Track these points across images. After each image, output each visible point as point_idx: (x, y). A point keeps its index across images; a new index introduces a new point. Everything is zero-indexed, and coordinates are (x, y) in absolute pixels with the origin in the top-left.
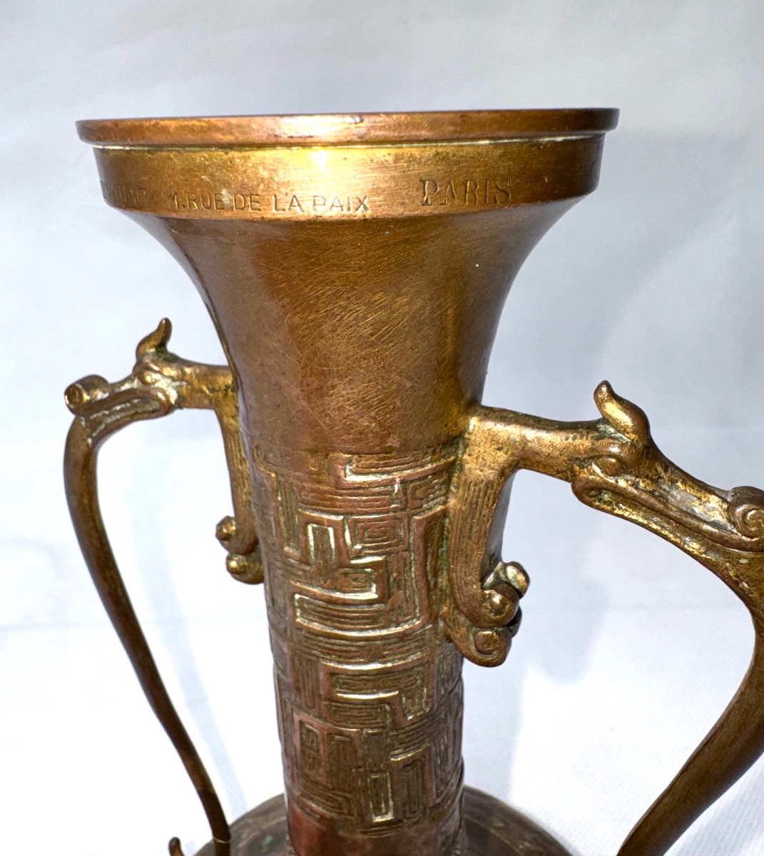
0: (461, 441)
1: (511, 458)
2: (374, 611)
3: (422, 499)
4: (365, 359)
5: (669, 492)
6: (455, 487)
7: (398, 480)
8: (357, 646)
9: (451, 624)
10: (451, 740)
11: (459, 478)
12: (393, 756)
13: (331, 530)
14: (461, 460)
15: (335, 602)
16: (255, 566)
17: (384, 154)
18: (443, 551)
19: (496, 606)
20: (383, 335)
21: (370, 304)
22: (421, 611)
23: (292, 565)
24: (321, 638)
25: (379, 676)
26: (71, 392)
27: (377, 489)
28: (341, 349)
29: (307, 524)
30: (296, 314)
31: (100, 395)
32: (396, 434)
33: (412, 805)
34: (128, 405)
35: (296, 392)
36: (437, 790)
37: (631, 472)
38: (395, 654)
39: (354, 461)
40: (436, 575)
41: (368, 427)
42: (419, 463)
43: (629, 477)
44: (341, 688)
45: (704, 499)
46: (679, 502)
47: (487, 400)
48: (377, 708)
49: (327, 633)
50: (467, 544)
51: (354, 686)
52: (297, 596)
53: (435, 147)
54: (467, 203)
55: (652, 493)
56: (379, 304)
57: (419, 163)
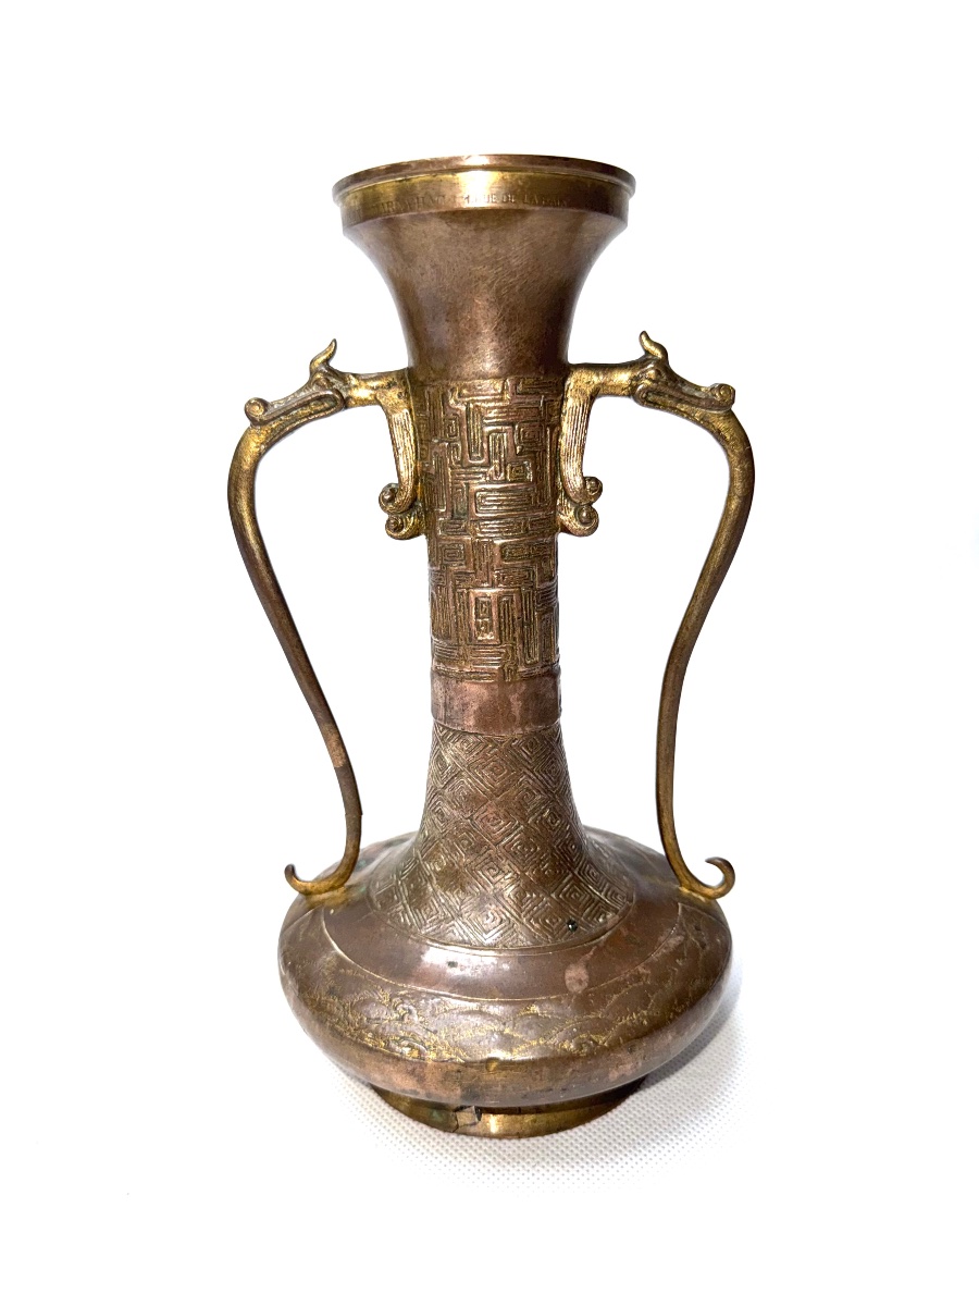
6: (564, 414)
8: (518, 523)
11: (566, 407)
23: (474, 472)
24: (494, 522)
39: (521, 382)
44: (508, 557)
49: (499, 516)
51: (516, 553)
52: (478, 494)
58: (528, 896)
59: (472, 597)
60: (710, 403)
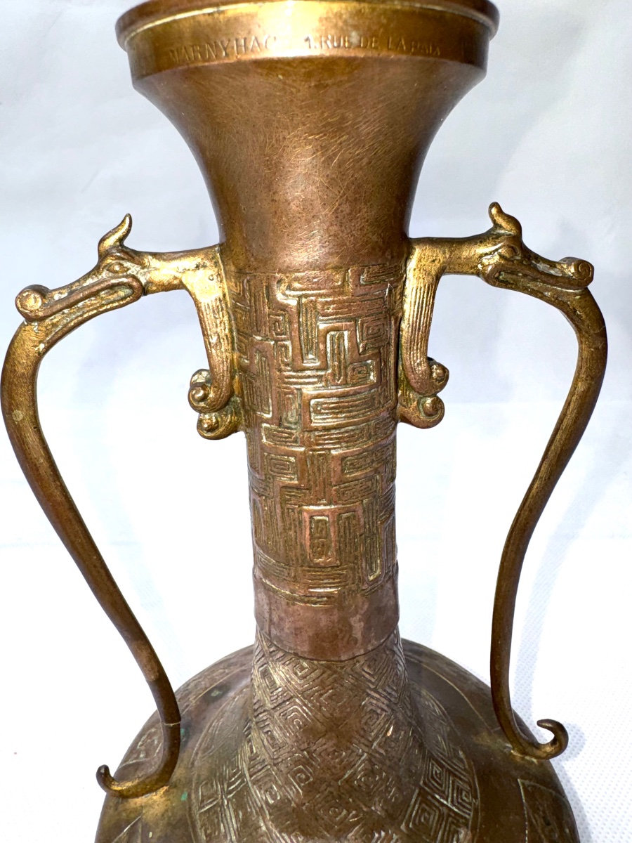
1: (442, 265)
5: (536, 265)
9: (405, 403)
13: (346, 333)
15: (347, 394)
19: (440, 374)
26: (26, 298)
29: (328, 333)
31: (56, 296)
44: (348, 470)
49: (338, 425)
51: (358, 464)
52: (313, 402)
58: (377, 835)
59: (306, 515)
60: (567, 281)
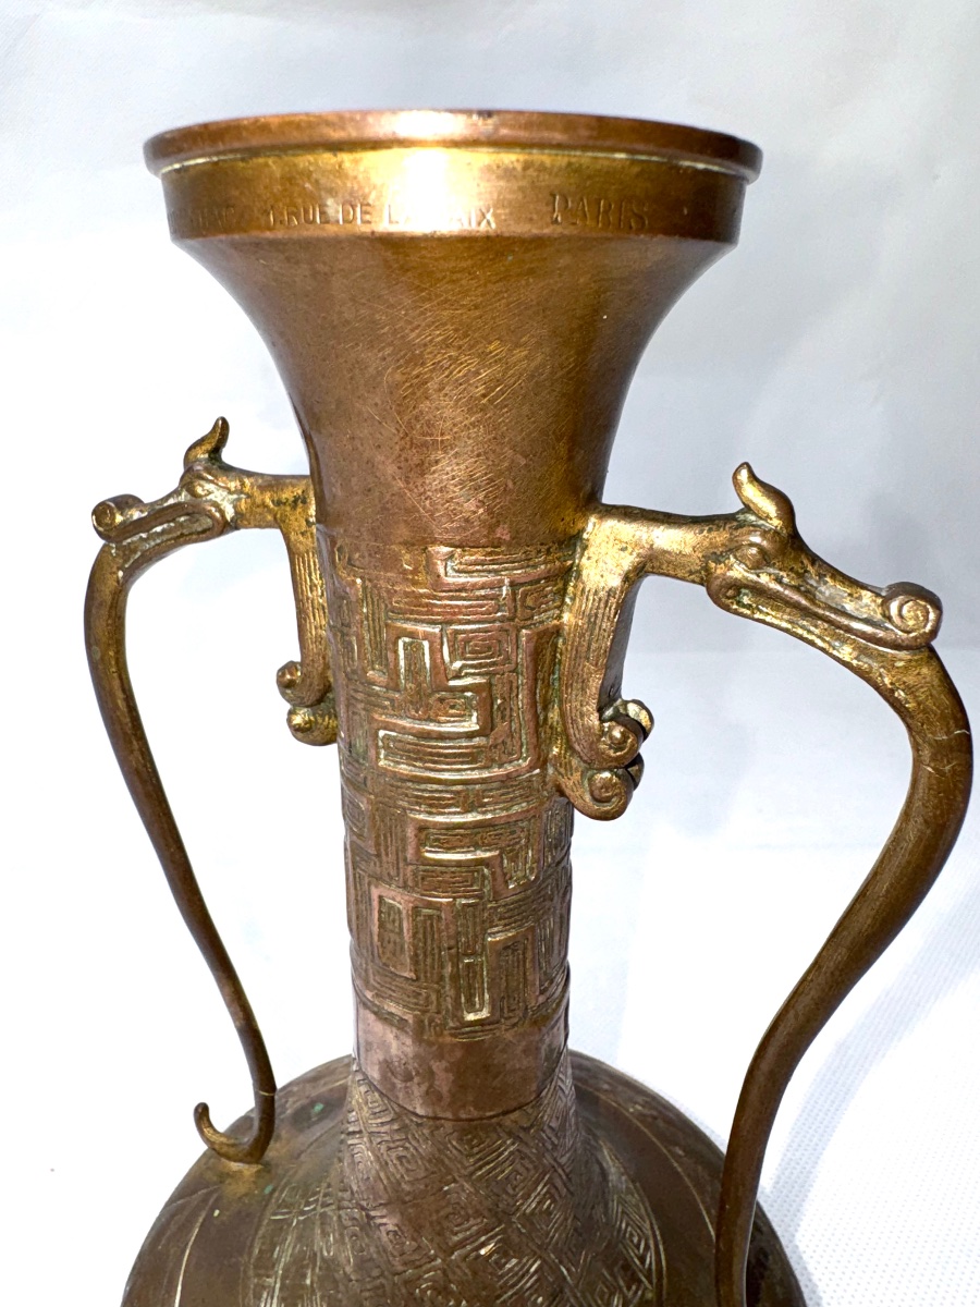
0: (579, 544)
1: (637, 560)
2: (473, 747)
3: (532, 609)
4: (474, 427)
5: (816, 588)
6: (571, 598)
7: (507, 581)
8: (452, 792)
9: (562, 770)
10: (558, 925)
11: (575, 587)
12: (490, 934)
13: (426, 644)
14: (578, 566)
15: (427, 736)
16: (324, 720)
17: (511, 158)
18: (554, 680)
19: (617, 739)
20: (497, 397)
21: (483, 356)
22: (527, 750)
23: (377, 695)
24: (409, 784)
25: (477, 830)
26: (101, 512)
27: (483, 592)
28: (448, 413)
29: (399, 638)
30: (398, 368)
31: (136, 515)
32: (505, 523)
33: (512, 1001)
34: (172, 524)
35: (391, 469)
36: (541, 985)
37: (774, 564)
38: (496, 803)
39: (456, 555)
40: (545, 708)
41: (475, 512)
42: (531, 563)
43: (771, 570)
44: (431, 846)
45: (855, 595)
46: (827, 598)
47: (609, 497)
48: (473, 872)
49: (416, 776)
50: (584, 666)
51: (447, 842)
52: (382, 733)
53: (569, 156)
54: (600, 225)
55: (797, 589)
56: (494, 356)
57: (550, 174)
